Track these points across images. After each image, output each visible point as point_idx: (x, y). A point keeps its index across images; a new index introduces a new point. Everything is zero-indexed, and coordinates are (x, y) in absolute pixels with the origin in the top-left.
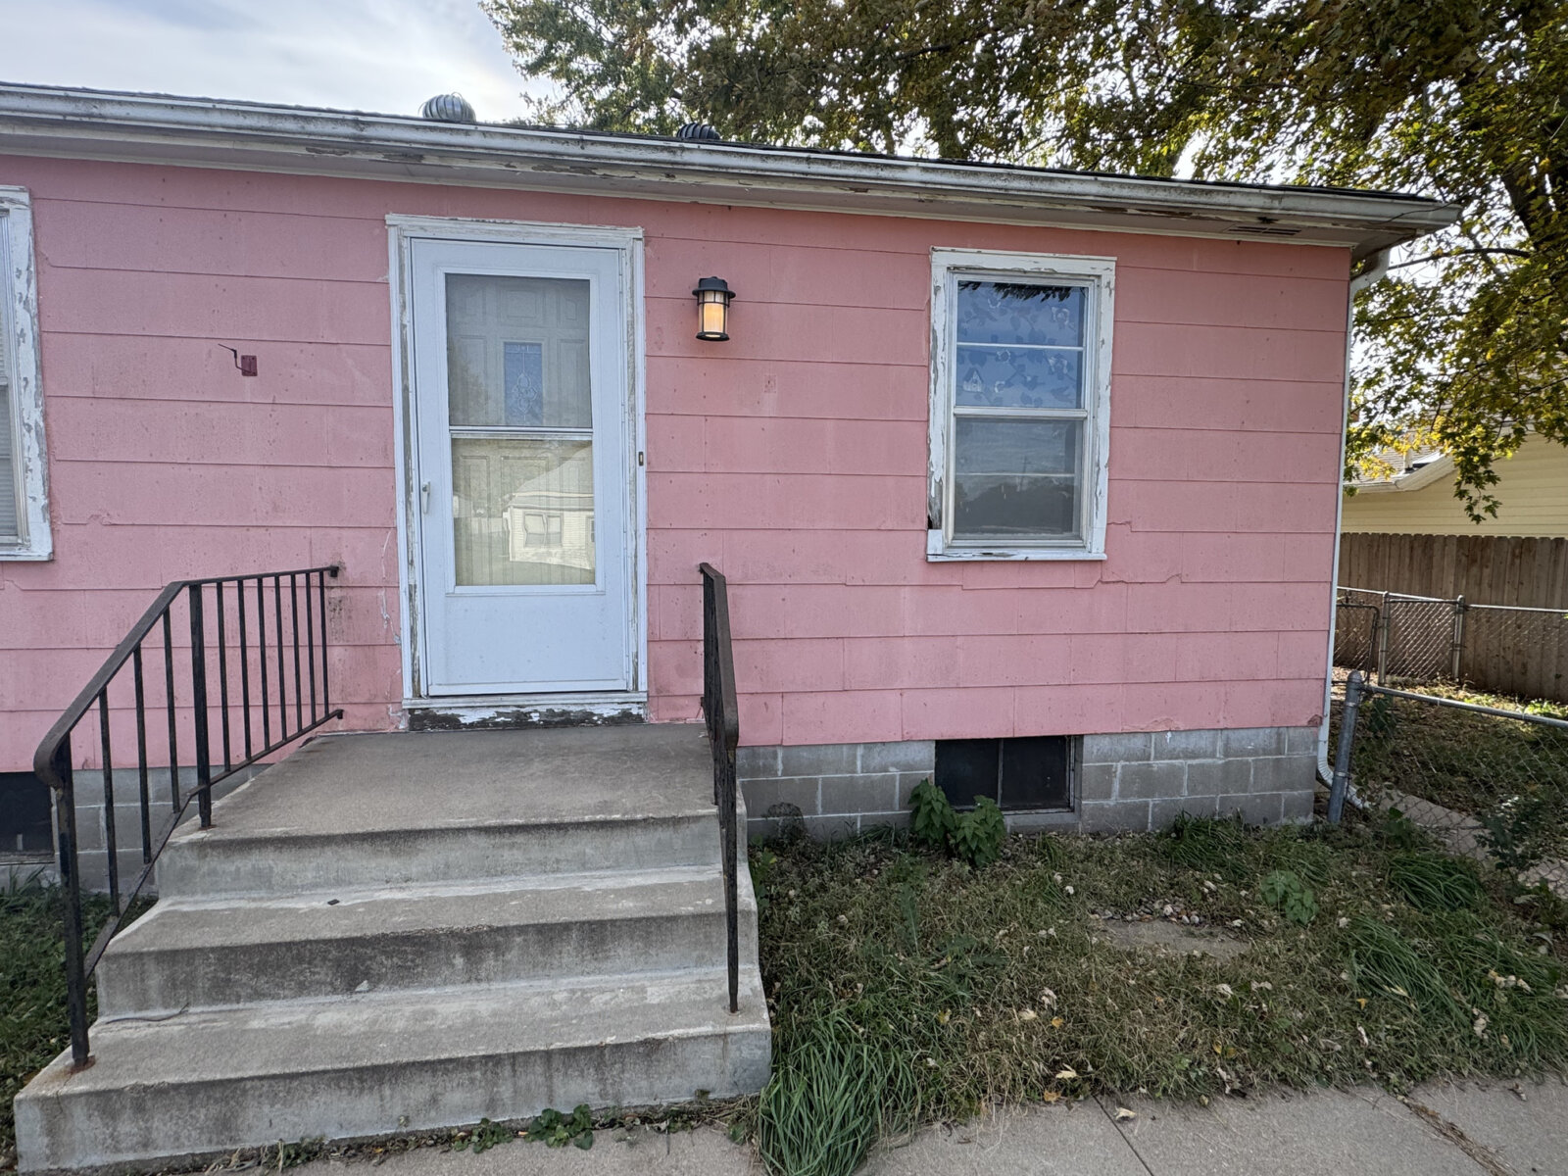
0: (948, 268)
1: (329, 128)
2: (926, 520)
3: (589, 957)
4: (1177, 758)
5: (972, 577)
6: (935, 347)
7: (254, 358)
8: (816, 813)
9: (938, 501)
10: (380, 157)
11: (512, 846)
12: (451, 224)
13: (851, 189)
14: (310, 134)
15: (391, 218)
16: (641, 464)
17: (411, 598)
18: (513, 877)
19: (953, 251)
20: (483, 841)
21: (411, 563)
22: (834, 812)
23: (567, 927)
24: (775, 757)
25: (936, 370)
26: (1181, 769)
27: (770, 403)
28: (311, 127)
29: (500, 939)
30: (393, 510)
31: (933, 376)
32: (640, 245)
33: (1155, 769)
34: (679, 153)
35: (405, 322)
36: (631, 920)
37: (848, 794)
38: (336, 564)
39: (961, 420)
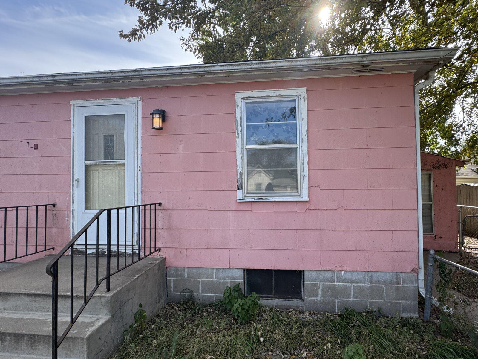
0: (242, 98)
1: (46, 79)
2: (237, 187)
4: (347, 283)
5: (256, 207)
6: (238, 125)
7: (37, 144)
8: (199, 293)
9: (240, 180)
10: (62, 85)
11: (35, 301)
12: (87, 102)
13: (200, 76)
15: (71, 102)
16: (140, 170)
17: (73, 214)
19: (242, 92)
21: (73, 203)
22: (205, 293)
23: (23, 335)
24: (184, 271)
25: (238, 134)
26: (350, 287)
27: (181, 149)
28: (42, 79)
30: (70, 187)
32: (140, 102)
33: (337, 286)
34: (140, 72)
35: (74, 131)
37: (210, 287)
38: (55, 203)
39: (248, 150)
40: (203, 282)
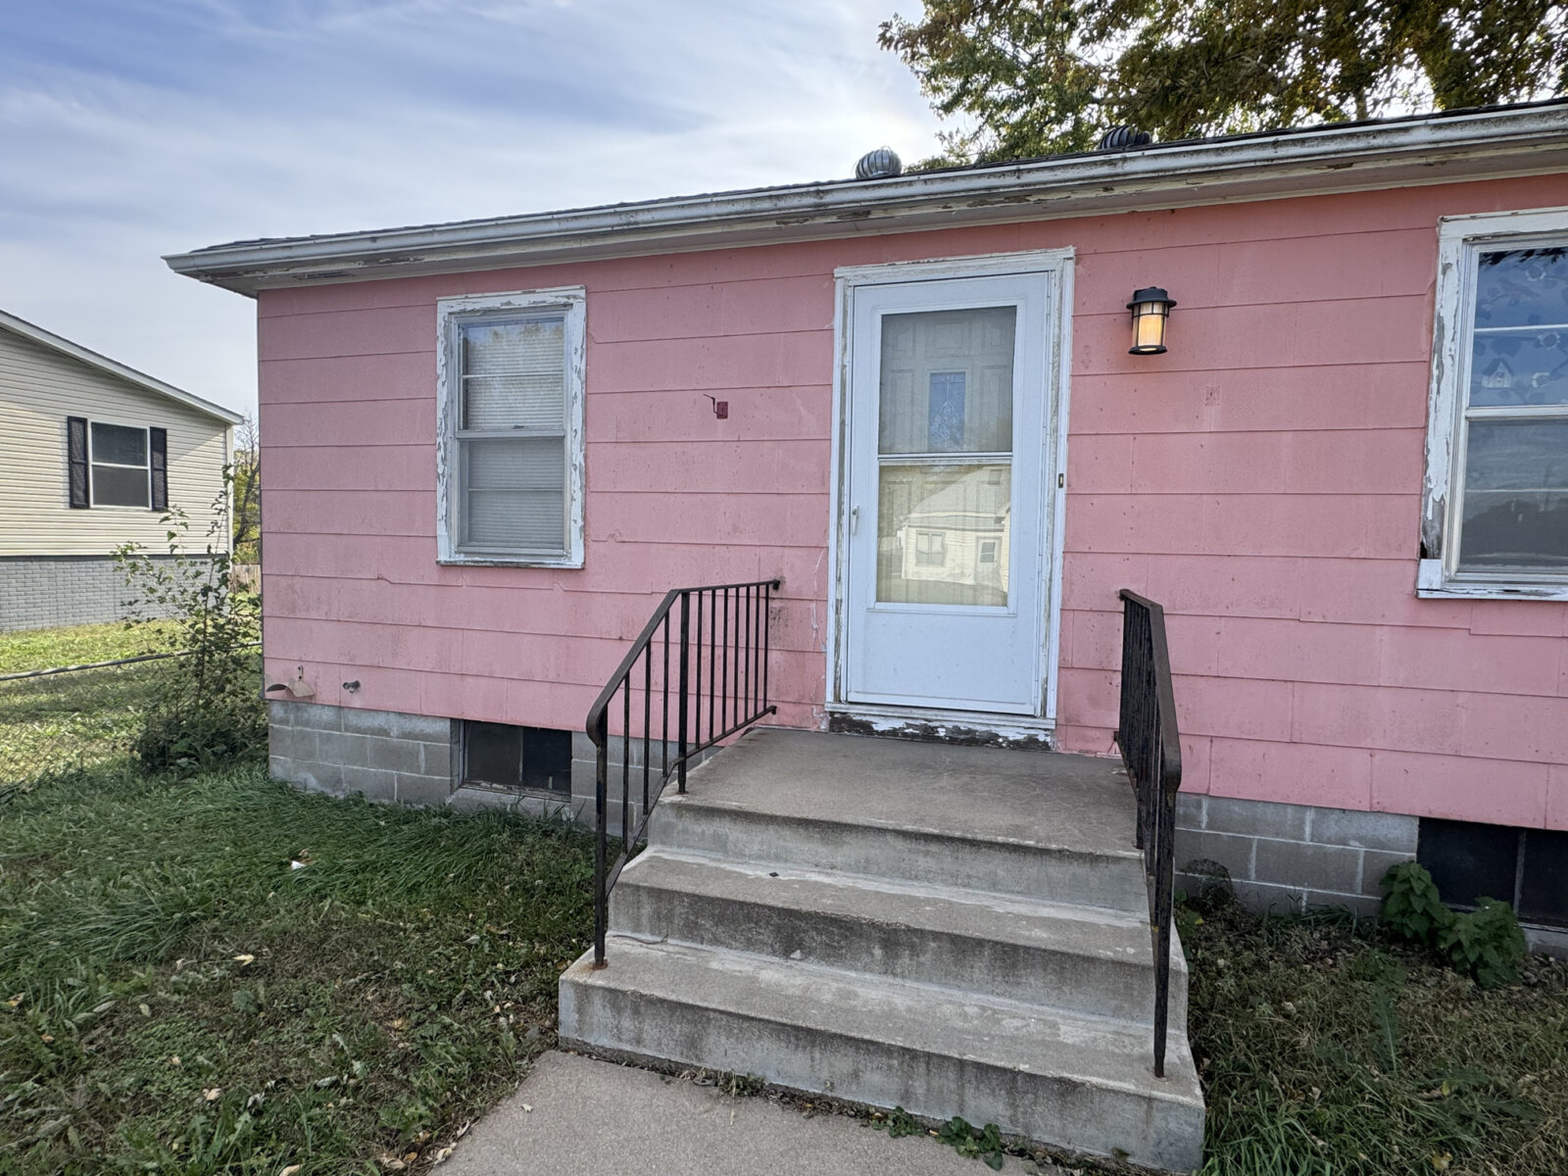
0: (1465, 240)
1: (795, 202)
2: (1417, 548)
3: (1000, 979)
6: (1441, 337)
7: (726, 403)
8: (1247, 877)
9: (1437, 525)
10: (834, 219)
11: (927, 853)
12: (889, 269)
13: (1329, 167)
14: (780, 209)
15: (839, 271)
16: (1061, 486)
17: (837, 611)
18: (926, 884)
19: (1473, 218)
20: (900, 844)
21: (839, 579)
22: (1271, 881)
23: (980, 943)
24: (1199, 807)
25: (1440, 365)
27: (1211, 417)
28: (782, 204)
29: (915, 939)
30: (826, 531)
31: (1435, 372)
32: (1070, 266)
34: (1120, 164)
35: (846, 363)
36: (1045, 951)
37: (1292, 862)
38: (778, 579)
39: (1473, 423)
40: (1263, 846)
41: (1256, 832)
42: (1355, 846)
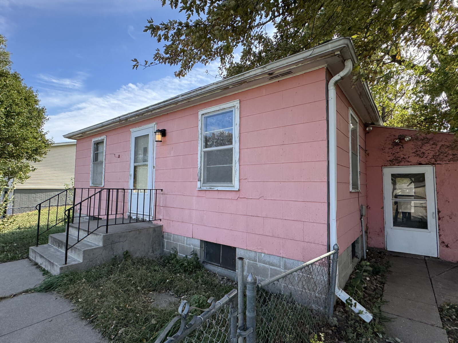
2: (198, 179)
4: (266, 264)
5: (207, 194)
6: (199, 135)
7: (120, 155)
8: (178, 253)
9: (199, 174)
12: (136, 129)
15: (131, 130)
16: (154, 168)
19: (202, 110)
22: (181, 254)
24: (171, 236)
26: (268, 269)
27: (172, 153)
33: (258, 266)
35: (131, 146)
37: (183, 249)
39: (205, 152)
40: (180, 245)
41: (178, 242)
42: (192, 246)
